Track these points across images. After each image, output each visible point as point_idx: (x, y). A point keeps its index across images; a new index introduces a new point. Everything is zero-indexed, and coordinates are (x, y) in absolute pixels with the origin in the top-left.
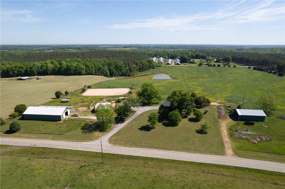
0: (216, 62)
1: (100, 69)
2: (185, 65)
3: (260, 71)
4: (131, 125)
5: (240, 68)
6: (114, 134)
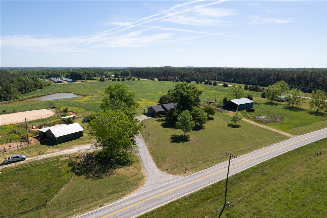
0: (115, 77)
2: (82, 81)
3: (167, 82)
4: (153, 142)
5: (145, 80)
6: (154, 160)
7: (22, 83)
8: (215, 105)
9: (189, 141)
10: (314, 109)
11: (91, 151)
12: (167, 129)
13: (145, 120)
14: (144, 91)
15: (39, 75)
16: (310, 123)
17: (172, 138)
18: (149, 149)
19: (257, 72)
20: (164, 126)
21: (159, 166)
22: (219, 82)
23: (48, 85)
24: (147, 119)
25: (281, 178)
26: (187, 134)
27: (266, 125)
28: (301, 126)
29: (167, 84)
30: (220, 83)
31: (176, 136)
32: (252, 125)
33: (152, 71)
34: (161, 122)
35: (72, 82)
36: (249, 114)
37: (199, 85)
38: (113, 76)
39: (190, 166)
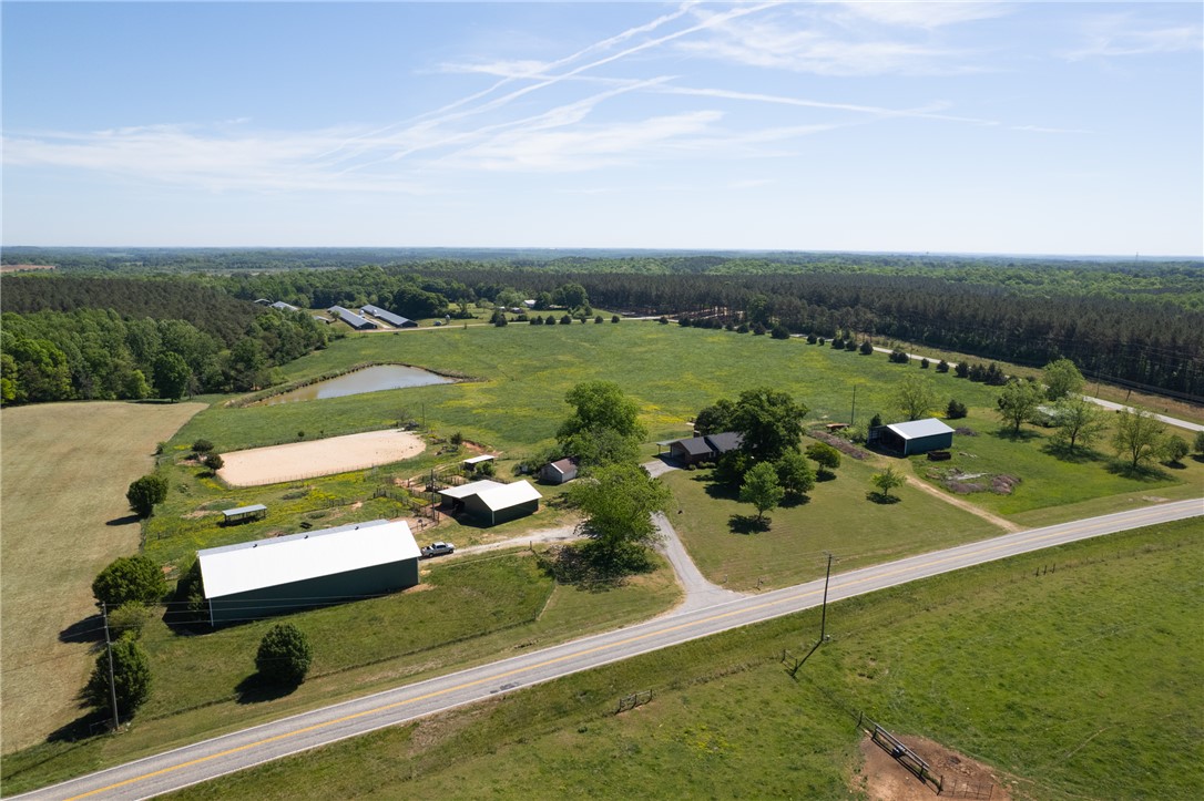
0: (536, 307)
1: (96, 365)
2: (438, 324)
3: (709, 331)
4: (691, 529)
5: (635, 323)
6: (696, 565)
7: (272, 335)
8: (846, 436)
9: (769, 530)
10: (1127, 457)
11: (568, 542)
12: (721, 501)
13: (664, 474)
14: (640, 369)
15: (286, 293)
16: (1086, 499)
17: (732, 523)
18: (684, 544)
19: (1007, 317)
20: (714, 492)
21: (707, 575)
22: (882, 339)
23: (338, 337)
24: (669, 473)
25: (940, 608)
26: (766, 514)
27: (967, 499)
28: (1055, 505)
29: (710, 340)
30: (885, 345)
31: (739, 517)
32: (928, 498)
33: (657, 289)
34: (704, 484)
35: (405, 325)
36: (935, 468)
37: (812, 350)
38: (529, 306)
39: (767, 577)
